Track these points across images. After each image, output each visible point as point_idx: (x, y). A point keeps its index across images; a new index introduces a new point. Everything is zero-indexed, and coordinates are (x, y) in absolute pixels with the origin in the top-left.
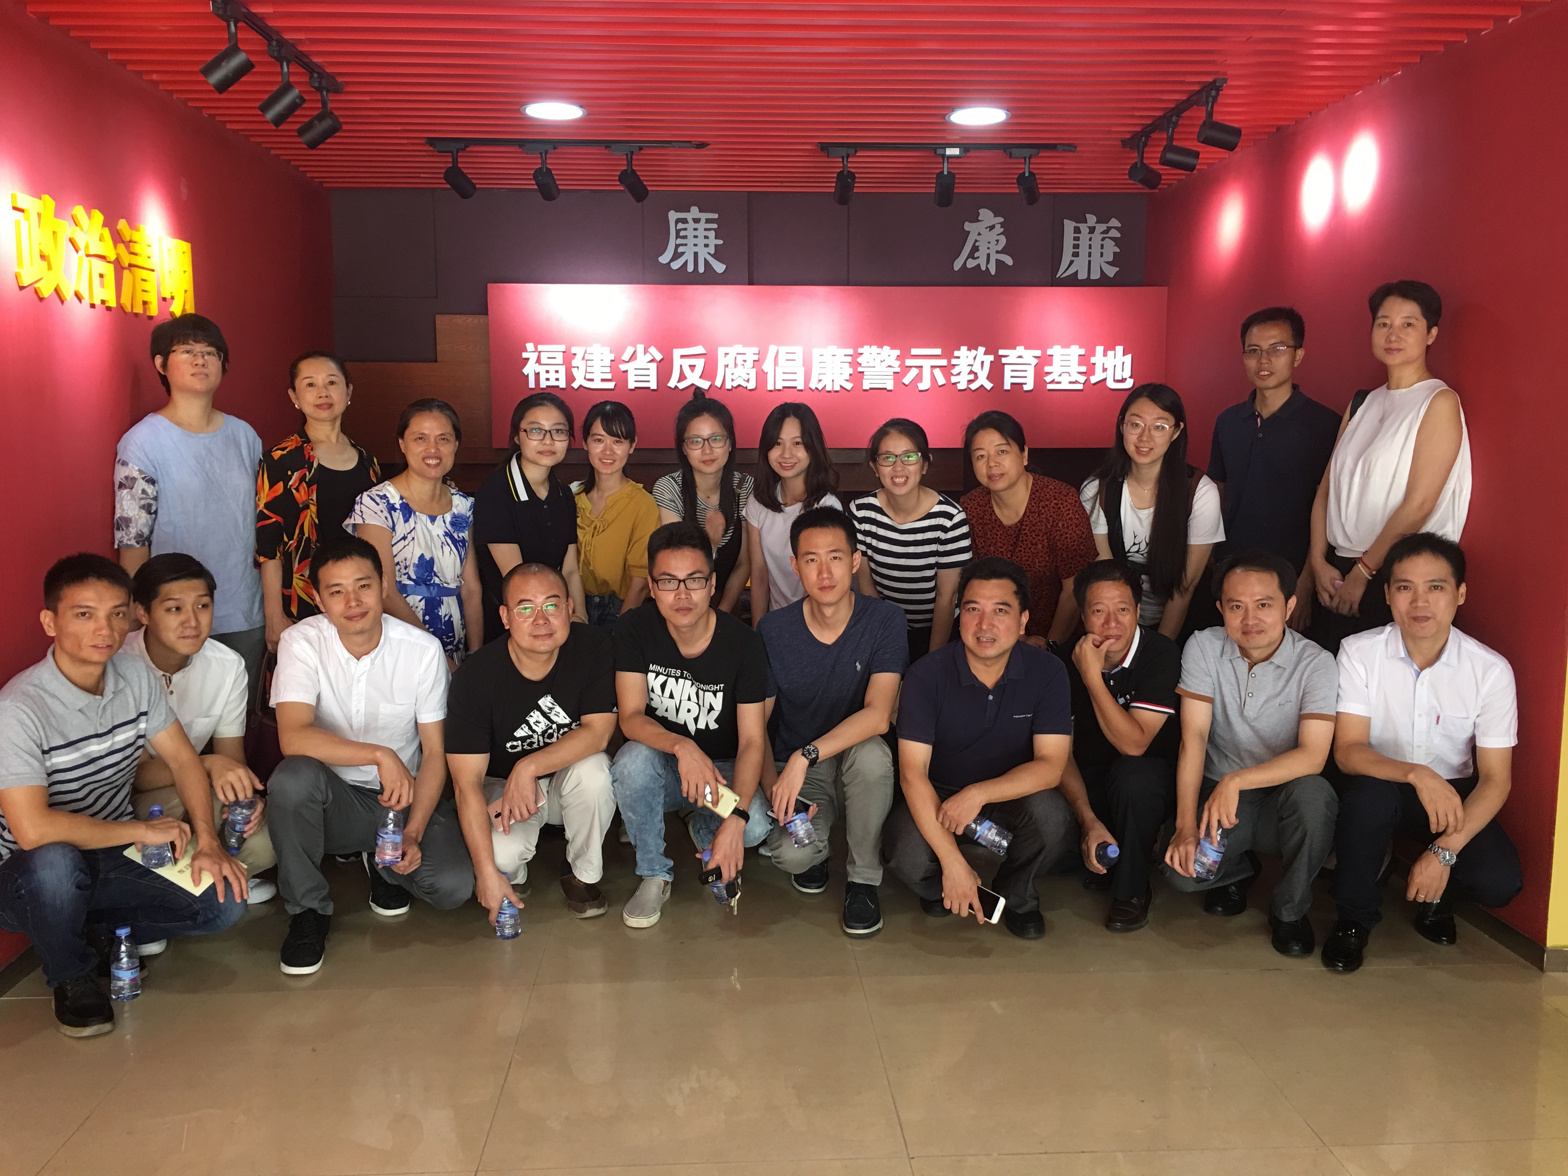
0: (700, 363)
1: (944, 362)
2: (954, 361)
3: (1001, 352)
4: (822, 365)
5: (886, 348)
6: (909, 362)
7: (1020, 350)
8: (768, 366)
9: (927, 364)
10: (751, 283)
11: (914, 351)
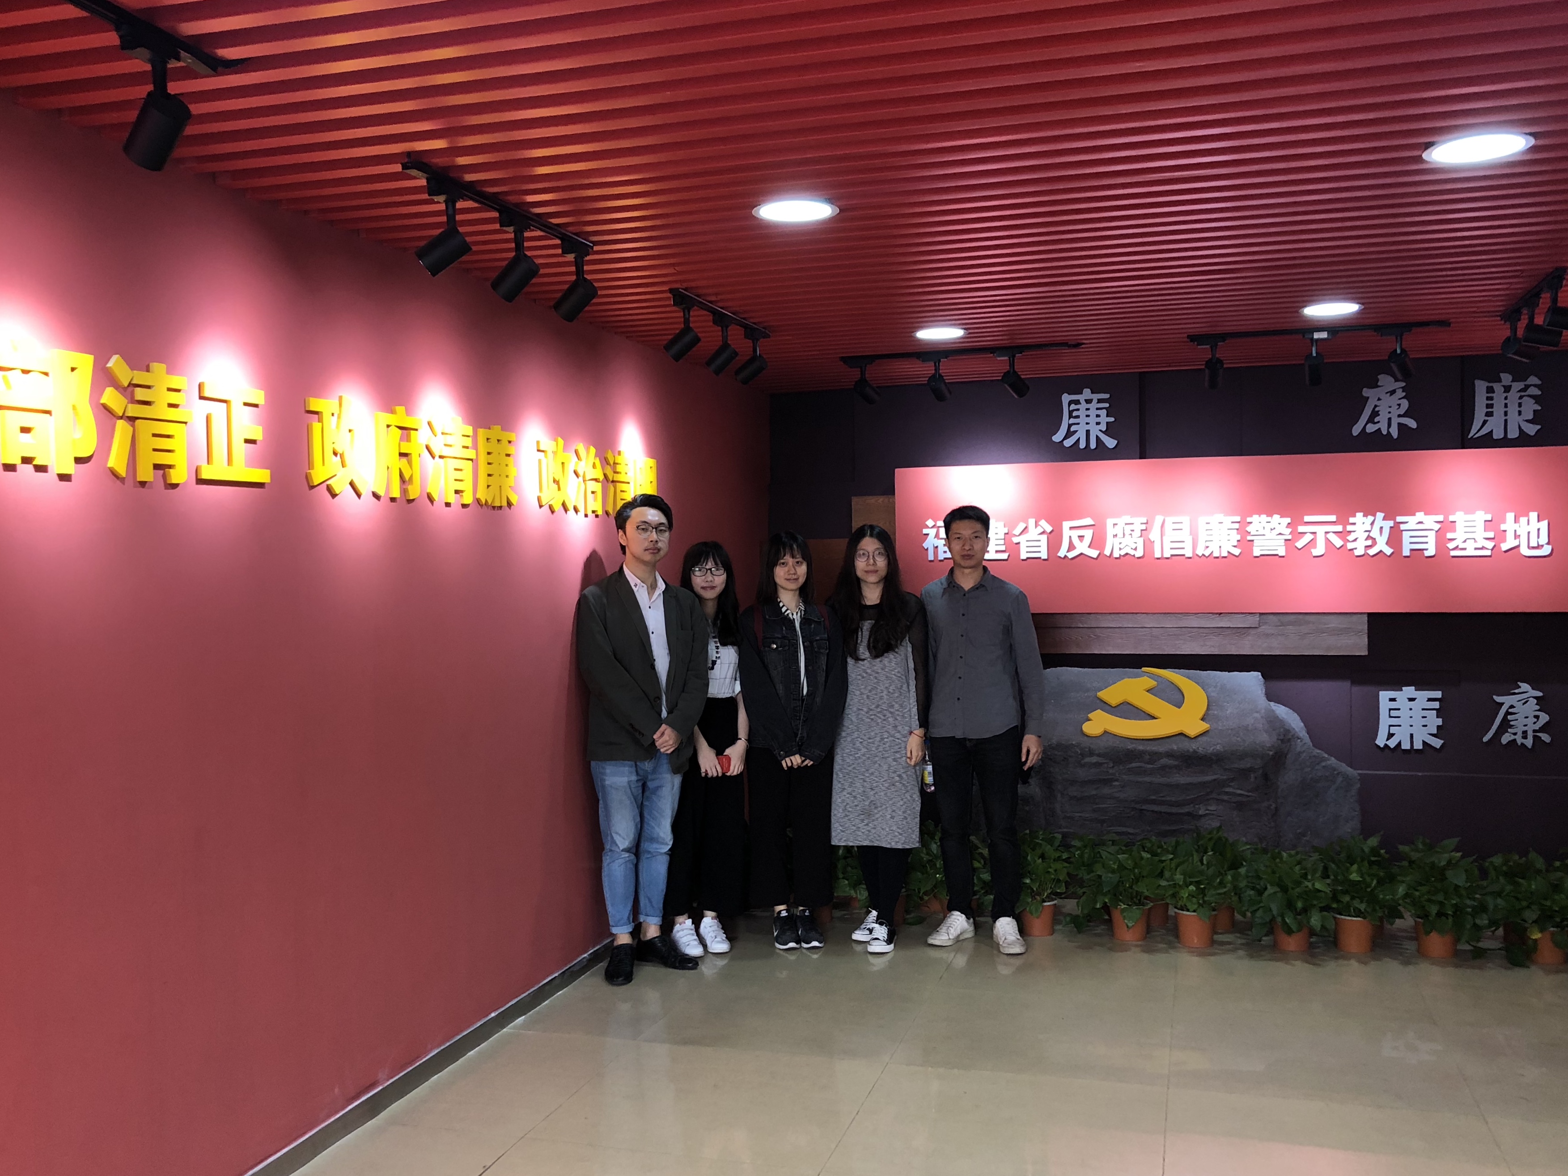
0: (1088, 534)
1: (1339, 528)
2: (1349, 528)
3: (1399, 519)
4: (1209, 532)
5: (1276, 517)
6: (1301, 529)
7: (1420, 516)
8: (1154, 535)
9: (1320, 530)
10: (1142, 457)
11: (1307, 518)
